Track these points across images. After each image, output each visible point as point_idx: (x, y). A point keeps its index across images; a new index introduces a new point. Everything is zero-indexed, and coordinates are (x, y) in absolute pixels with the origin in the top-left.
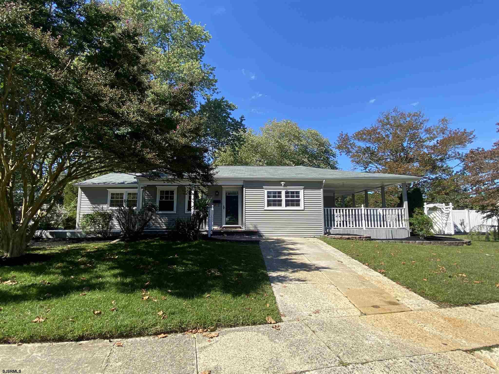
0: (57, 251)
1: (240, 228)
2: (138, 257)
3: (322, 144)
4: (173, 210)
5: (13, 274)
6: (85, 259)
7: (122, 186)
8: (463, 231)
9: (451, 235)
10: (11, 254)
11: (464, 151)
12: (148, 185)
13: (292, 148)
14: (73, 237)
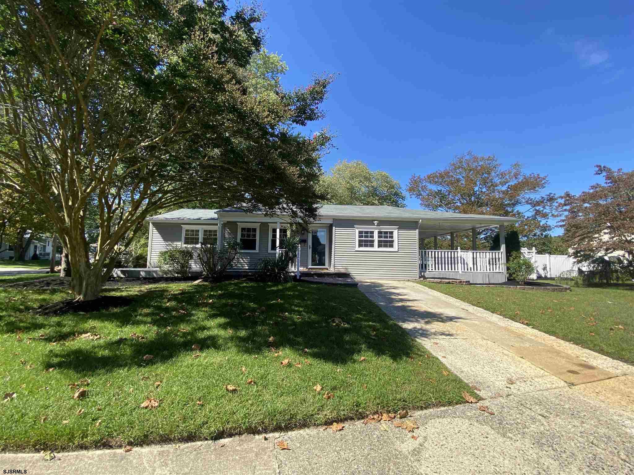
0: (136, 293)
1: (327, 269)
2: (236, 301)
3: (392, 187)
4: (255, 249)
5: (91, 323)
6: (173, 303)
7: (198, 222)
8: (543, 276)
9: (533, 280)
10: (85, 296)
11: (536, 196)
12: (228, 222)
13: (363, 189)
14: (148, 277)
